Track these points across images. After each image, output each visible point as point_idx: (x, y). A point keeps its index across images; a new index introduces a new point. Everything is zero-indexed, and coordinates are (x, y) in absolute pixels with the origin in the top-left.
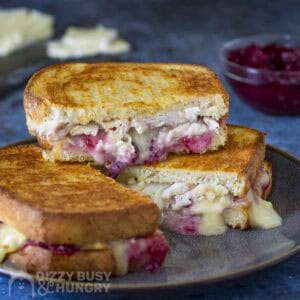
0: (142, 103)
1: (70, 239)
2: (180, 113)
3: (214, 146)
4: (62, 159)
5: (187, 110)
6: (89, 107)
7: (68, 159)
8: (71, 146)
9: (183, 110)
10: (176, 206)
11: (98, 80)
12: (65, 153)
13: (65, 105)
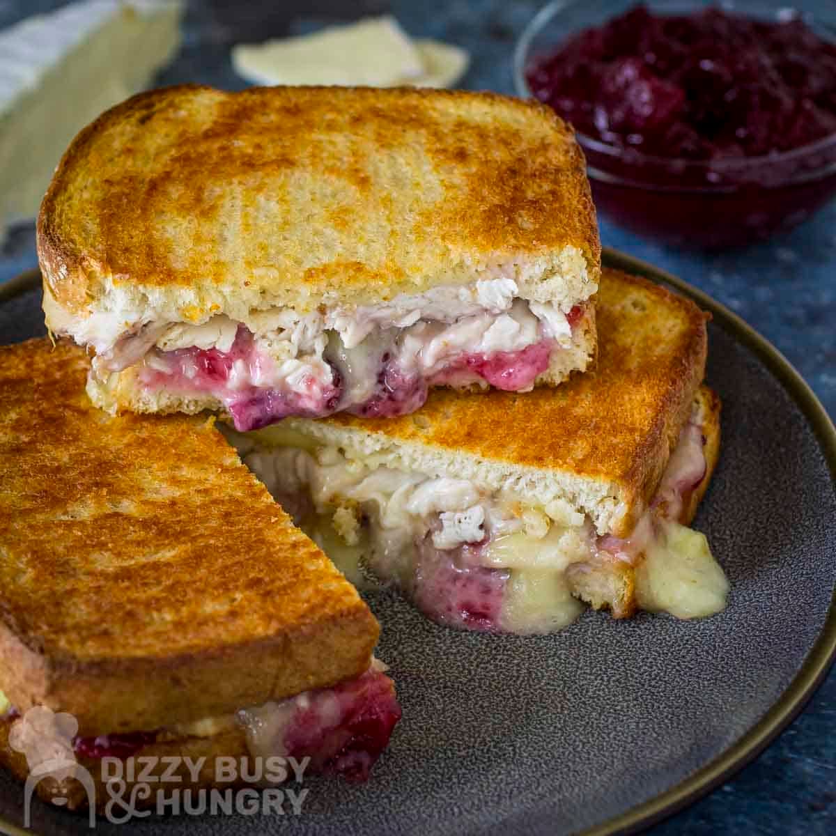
0: (359, 267)
1: (125, 724)
2: (464, 292)
3: (556, 373)
4: (139, 407)
5: (482, 286)
6: (208, 283)
7: (154, 408)
8: (160, 377)
9: (471, 284)
10: (442, 540)
11: (249, 164)
12: (145, 393)
13: (143, 277)
